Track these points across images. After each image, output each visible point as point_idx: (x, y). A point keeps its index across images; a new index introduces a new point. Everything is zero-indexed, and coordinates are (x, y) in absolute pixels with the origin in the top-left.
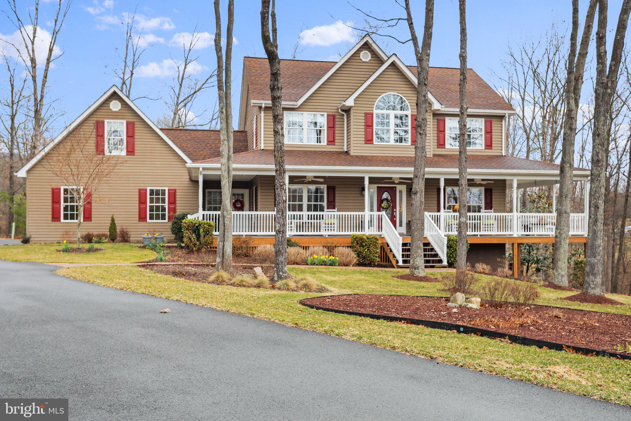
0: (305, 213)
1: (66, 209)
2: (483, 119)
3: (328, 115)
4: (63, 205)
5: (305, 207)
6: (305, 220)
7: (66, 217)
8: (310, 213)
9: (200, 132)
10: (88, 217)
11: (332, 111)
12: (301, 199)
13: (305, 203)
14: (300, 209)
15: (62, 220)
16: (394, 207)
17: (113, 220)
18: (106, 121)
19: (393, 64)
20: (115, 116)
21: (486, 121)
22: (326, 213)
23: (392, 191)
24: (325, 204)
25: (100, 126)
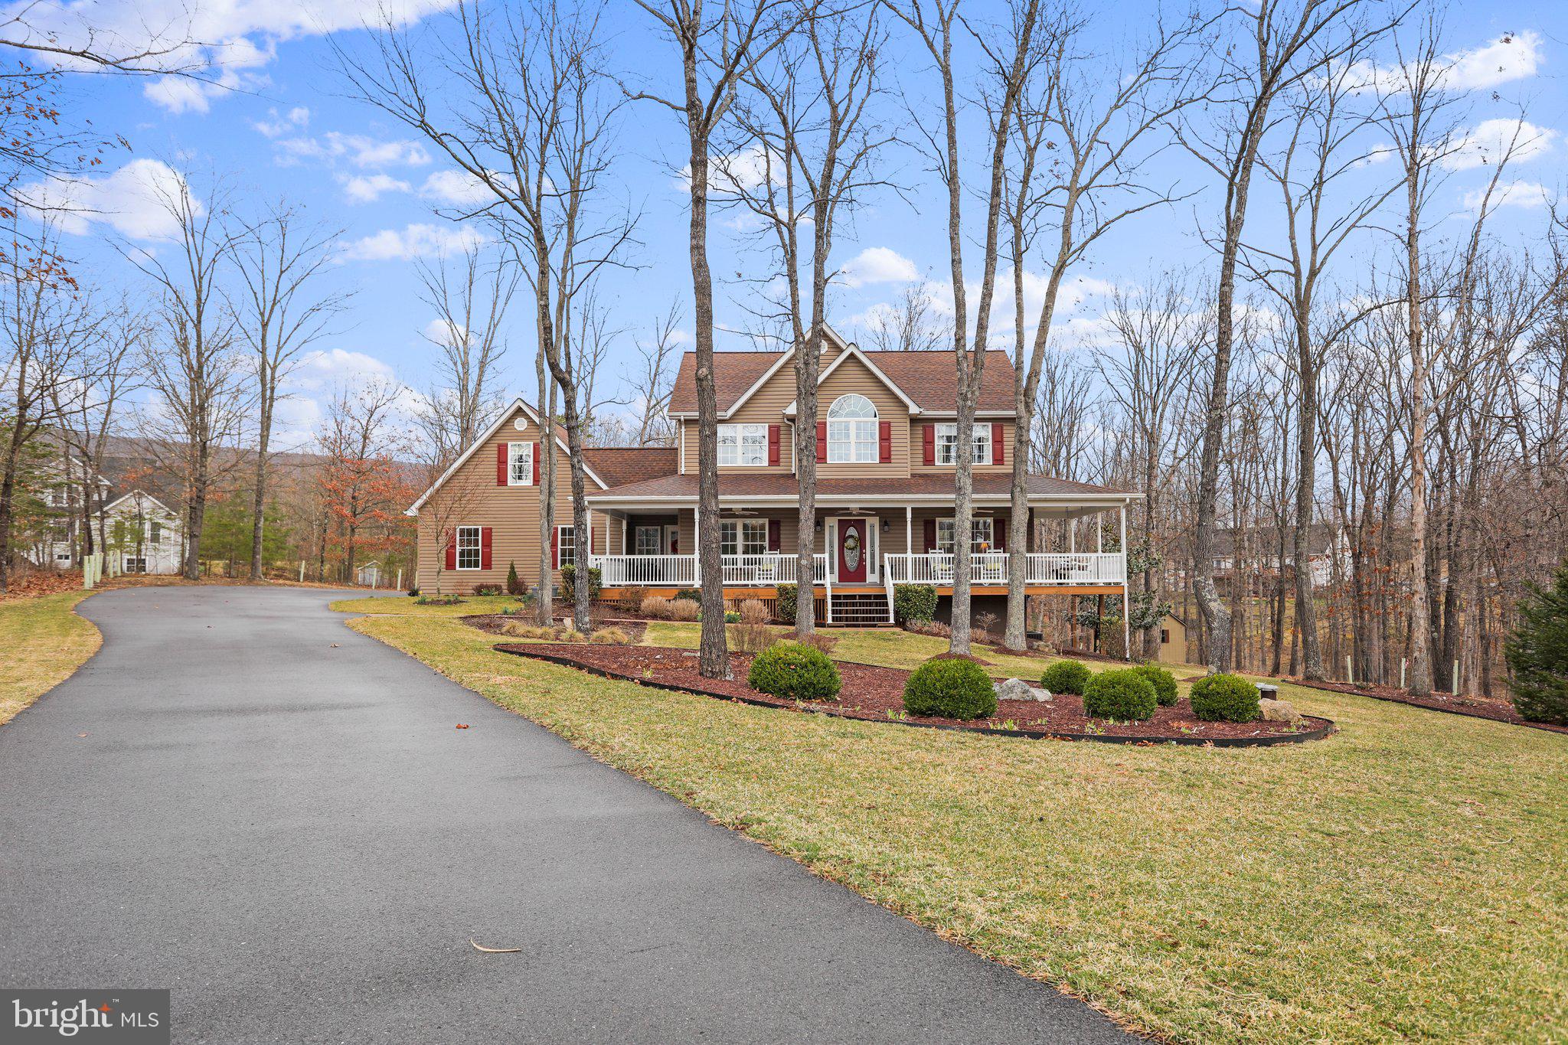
0: (740, 556)
1: (462, 554)
2: (990, 424)
3: (770, 427)
4: (458, 549)
5: (740, 548)
6: (740, 565)
7: (462, 565)
8: (746, 556)
9: (636, 452)
10: (487, 565)
11: (776, 420)
12: (734, 537)
13: (740, 542)
14: (734, 551)
15: (458, 568)
16: (863, 546)
17: (512, 568)
18: (510, 444)
19: (852, 356)
20: (521, 436)
21: (993, 427)
22: (766, 556)
23: (860, 525)
24: (766, 544)
25: (502, 451)
